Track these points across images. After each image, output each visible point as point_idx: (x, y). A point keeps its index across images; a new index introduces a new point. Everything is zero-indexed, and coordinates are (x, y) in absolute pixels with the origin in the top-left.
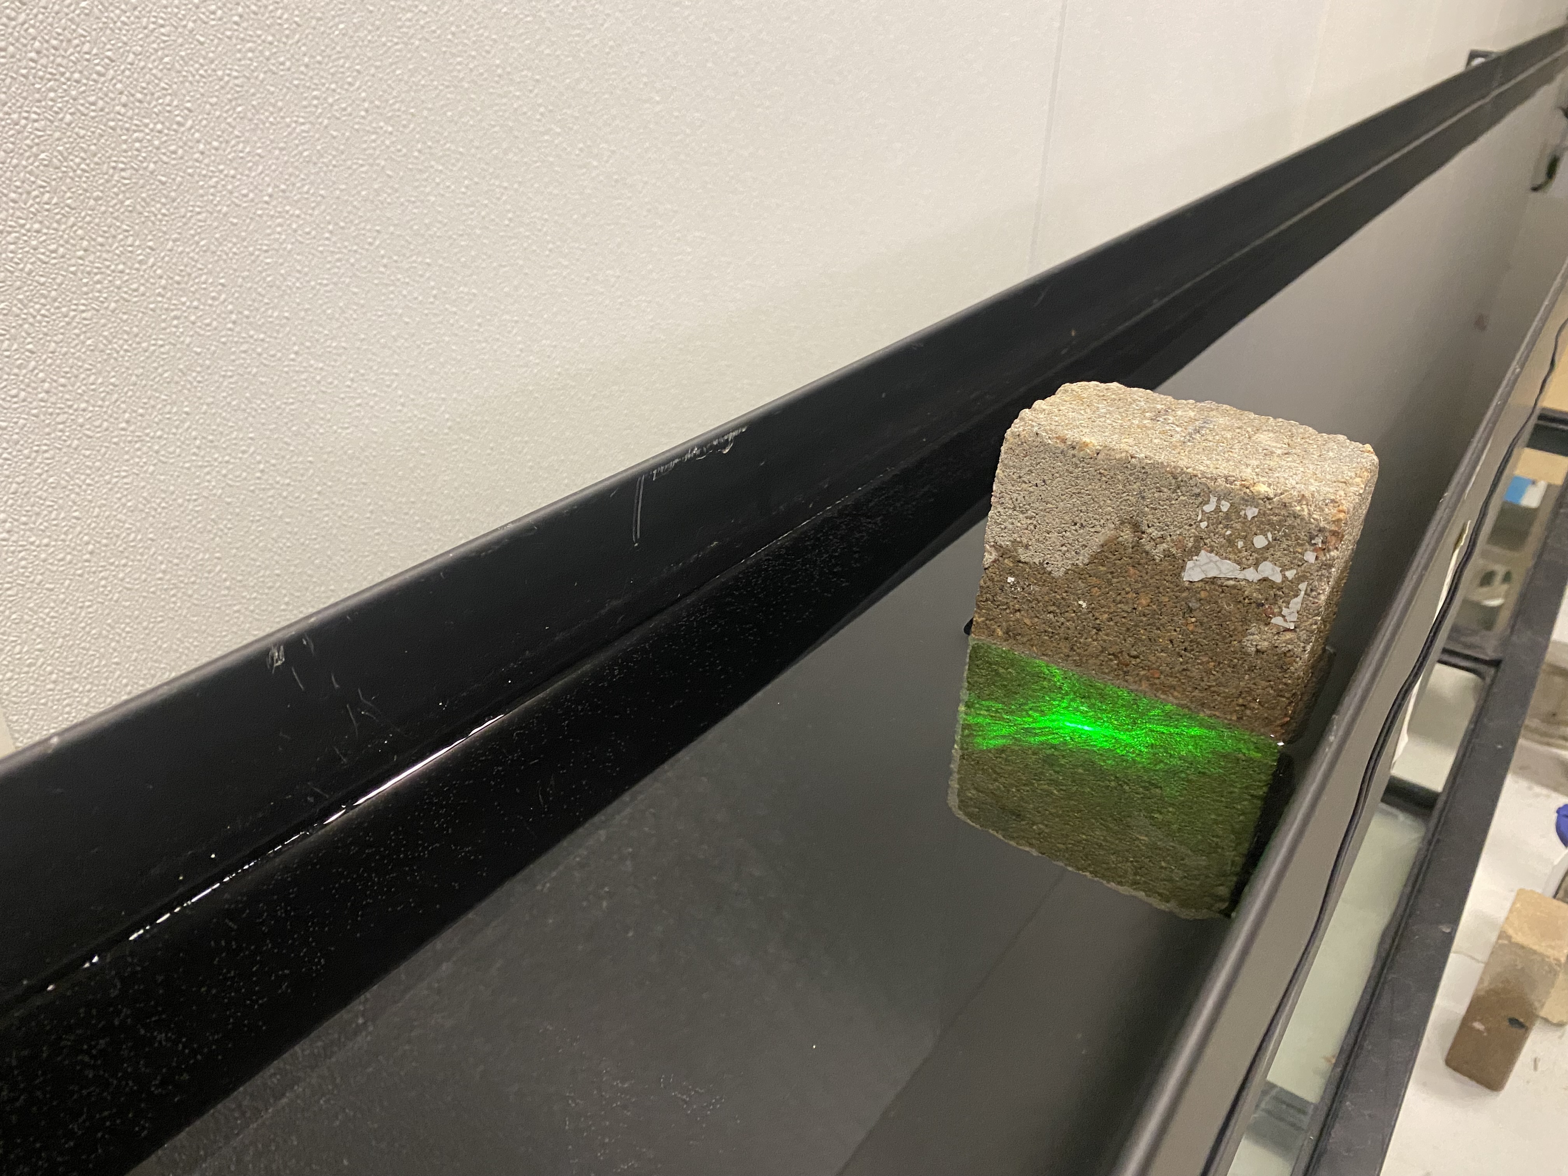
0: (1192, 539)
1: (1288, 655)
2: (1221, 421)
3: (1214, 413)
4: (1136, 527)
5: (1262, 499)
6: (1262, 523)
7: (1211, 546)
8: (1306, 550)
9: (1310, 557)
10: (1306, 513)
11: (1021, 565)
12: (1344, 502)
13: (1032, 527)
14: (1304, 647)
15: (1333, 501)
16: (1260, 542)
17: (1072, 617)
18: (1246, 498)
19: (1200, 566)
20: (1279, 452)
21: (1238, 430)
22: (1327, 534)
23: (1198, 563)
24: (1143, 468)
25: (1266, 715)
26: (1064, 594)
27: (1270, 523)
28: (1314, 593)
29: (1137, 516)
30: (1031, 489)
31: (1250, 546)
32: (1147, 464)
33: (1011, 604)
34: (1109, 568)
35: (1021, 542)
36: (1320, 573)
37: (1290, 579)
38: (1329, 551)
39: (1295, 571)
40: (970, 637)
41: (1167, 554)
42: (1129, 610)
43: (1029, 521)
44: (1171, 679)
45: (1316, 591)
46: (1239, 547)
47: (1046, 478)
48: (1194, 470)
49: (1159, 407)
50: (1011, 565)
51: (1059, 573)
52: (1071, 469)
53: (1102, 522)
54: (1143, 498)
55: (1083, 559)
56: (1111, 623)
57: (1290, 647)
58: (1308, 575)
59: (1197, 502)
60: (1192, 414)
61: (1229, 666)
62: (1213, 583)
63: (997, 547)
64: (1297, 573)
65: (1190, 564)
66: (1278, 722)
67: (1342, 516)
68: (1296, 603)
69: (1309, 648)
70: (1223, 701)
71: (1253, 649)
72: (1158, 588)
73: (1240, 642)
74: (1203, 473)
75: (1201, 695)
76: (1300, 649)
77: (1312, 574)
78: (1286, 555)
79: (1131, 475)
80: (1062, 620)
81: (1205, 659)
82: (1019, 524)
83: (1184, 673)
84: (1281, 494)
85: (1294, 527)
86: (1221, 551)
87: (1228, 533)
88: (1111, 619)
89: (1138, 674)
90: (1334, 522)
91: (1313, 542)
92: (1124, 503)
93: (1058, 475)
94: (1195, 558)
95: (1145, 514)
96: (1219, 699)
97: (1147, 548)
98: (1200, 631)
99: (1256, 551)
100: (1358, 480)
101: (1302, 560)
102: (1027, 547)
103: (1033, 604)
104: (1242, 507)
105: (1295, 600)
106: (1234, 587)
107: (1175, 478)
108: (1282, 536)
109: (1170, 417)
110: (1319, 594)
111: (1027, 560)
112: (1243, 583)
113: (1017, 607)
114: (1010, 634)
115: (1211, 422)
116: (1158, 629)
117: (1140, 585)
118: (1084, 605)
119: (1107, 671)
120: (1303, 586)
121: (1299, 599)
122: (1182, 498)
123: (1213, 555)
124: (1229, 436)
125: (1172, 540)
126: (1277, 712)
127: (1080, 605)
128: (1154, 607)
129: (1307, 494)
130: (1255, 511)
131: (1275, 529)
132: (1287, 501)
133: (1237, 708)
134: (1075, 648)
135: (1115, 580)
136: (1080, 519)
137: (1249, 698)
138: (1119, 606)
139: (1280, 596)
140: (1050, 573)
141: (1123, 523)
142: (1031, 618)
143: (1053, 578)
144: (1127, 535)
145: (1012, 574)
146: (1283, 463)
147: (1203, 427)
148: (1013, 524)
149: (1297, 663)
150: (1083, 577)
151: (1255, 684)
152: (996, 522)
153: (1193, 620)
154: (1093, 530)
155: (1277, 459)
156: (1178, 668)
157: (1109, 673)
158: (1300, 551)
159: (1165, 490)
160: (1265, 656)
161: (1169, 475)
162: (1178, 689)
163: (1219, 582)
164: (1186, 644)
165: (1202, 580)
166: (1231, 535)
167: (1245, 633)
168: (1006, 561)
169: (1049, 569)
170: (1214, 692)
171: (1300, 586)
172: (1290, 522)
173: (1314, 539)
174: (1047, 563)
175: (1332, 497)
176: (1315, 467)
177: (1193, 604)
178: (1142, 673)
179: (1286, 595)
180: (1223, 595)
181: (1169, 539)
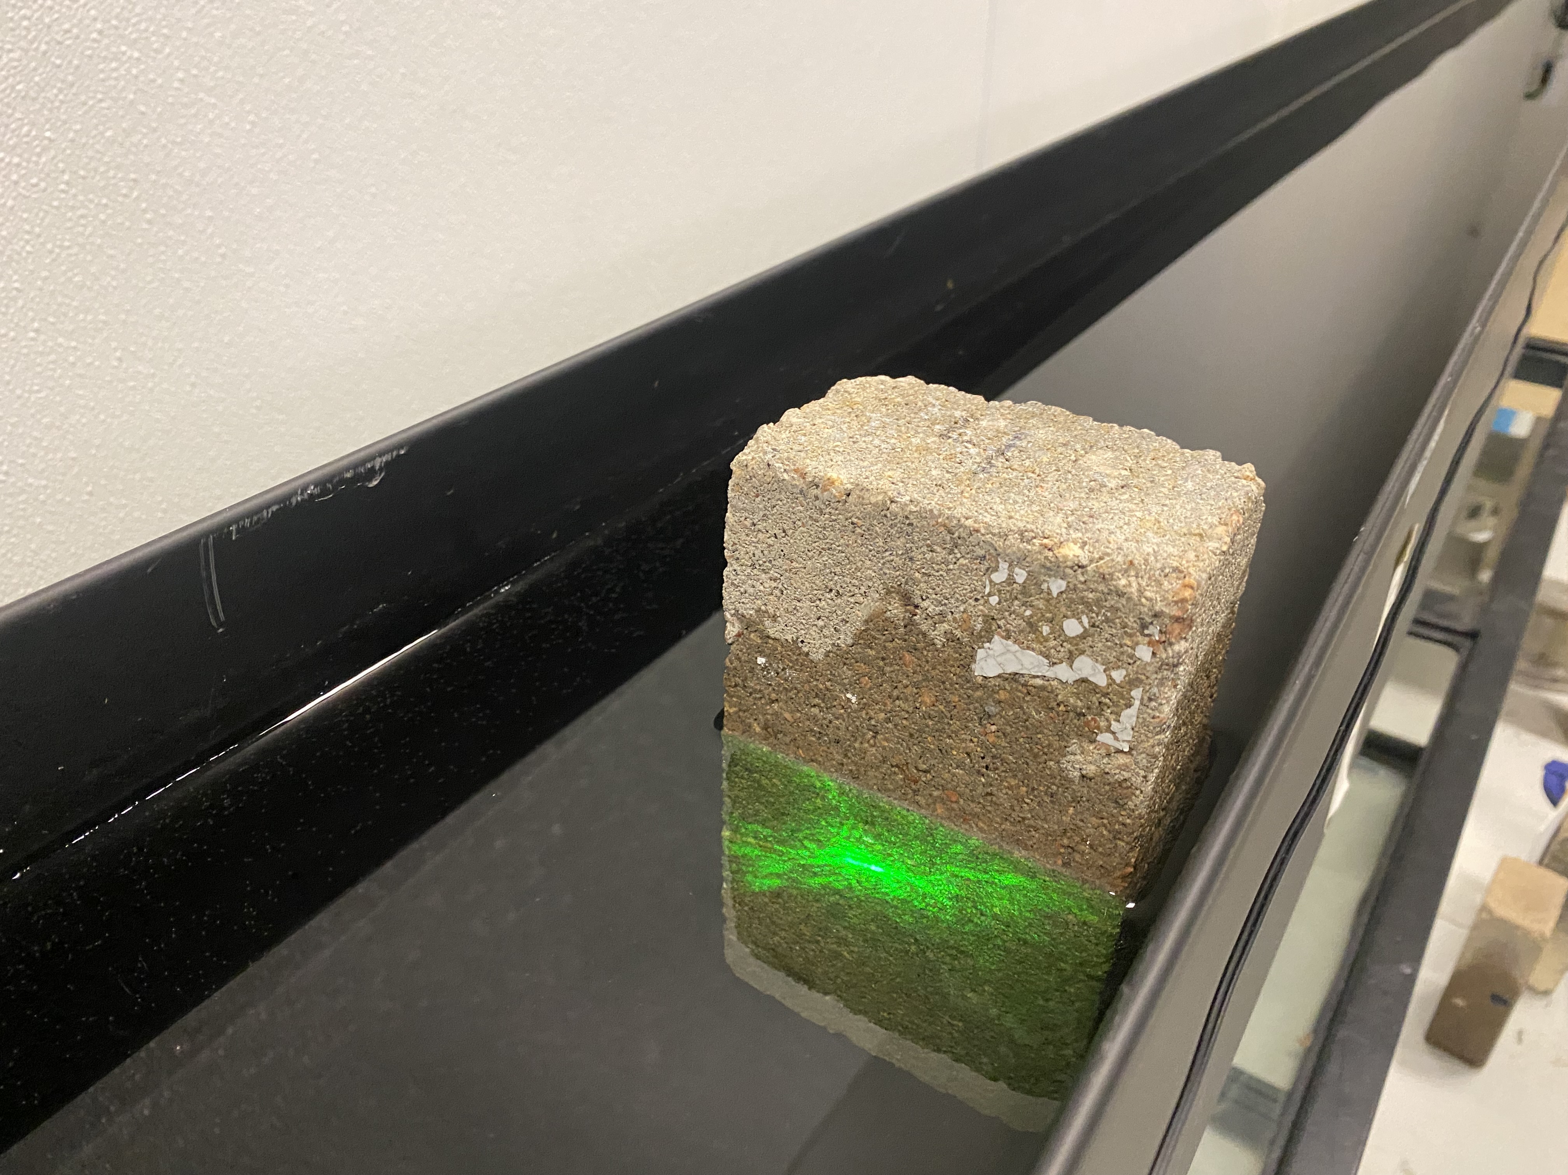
0: (980, 619)
1: (1124, 785)
2: (1041, 434)
3: (1033, 421)
4: (907, 599)
5: (1072, 568)
6: (1072, 601)
7: (1007, 631)
8: (1137, 644)
9: (1144, 653)
10: (1134, 589)
11: (771, 641)
12: (1191, 570)
13: (777, 592)
14: (1145, 777)
15: (1176, 570)
16: (1072, 628)
17: (841, 714)
18: (1048, 565)
19: (994, 657)
20: (1112, 484)
21: (1060, 450)
22: (1167, 621)
23: (991, 652)
24: (907, 518)
25: (1101, 863)
26: (828, 684)
27: (1083, 601)
28: (1153, 704)
29: (906, 583)
30: (770, 541)
31: (1059, 633)
32: (911, 512)
33: (766, 692)
34: (878, 652)
35: (766, 612)
36: (1159, 676)
37: (1118, 682)
38: (1171, 644)
39: (1124, 672)
40: (722, 732)
41: (951, 638)
42: (911, 710)
43: (774, 584)
44: (973, 805)
45: (1155, 700)
46: (1045, 634)
47: (785, 526)
48: (975, 522)
49: (958, 414)
50: (759, 641)
51: (817, 656)
52: (815, 516)
53: (863, 589)
54: (911, 559)
55: (845, 639)
56: (890, 725)
57: (1126, 775)
58: (1143, 677)
59: (983, 568)
60: (1002, 423)
61: (1046, 794)
62: (1016, 681)
63: (741, 617)
64: (1128, 675)
65: (981, 653)
66: (1118, 873)
67: (1187, 593)
68: (1129, 716)
69: (1152, 777)
70: (1043, 839)
71: (1077, 774)
72: (944, 683)
73: (1058, 762)
74: (988, 526)
75: (1013, 829)
76: (1140, 779)
77: (1147, 678)
78: (1109, 648)
79: (891, 526)
80: (830, 716)
81: (1013, 782)
82: (762, 588)
83: (989, 798)
84: (1101, 558)
85: (1117, 610)
86: (1021, 638)
87: (1028, 613)
88: (888, 721)
89: (931, 795)
90: (1176, 603)
91: (1146, 632)
92: (888, 565)
93: (800, 523)
94: (987, 645)
95: (916, 582)
96: (1037, 835)
97: (924, 628)
98: (1003, 744)
99: (1068, 640)
100: (1221, 530)
101: (1132, 656)
102: (774, 618)
103: (792, 694)
104: (1042, 578)
105: (1128, 711)
106: (1043, 688)
107: (950, 532)
108: (1103, 621)
109: (969, 432)
110: (1161, 704)
111: (778, 637)
112: (1055, 683)
113: (774, 696)
114: (771, 731)
115: (1026, 435)
116: (950, 737)
117: (920, 678)
118: (854, 700)
119: (891, 787)
120: (1136, 693)
121: (1132, 711)
122: (962, 561)
123: (1010, 642)
124: (1045, 459)
125: (955, 619)
126: (1116, 860)
127: (849, 700)
128: (941, 707)
129: (1138, 560)
130: (1063, 585)
131: (1092, 611)
132: (1106, 571)
133: (1062, 850)
134: (849, 755)
135: (888, 669)
136: (835, 584)
137: (1077, 839)
138: (897, 702)
139: (1106, 704)
140: (807, 654)
141: (888, 592)
142: (792, 712)
143: (812, 661)
144: (896, 610)
145: (762, 653)
146: (1114, 503)
147: (1010, 446)
148: (753, 587)
149: (1137, 797)
150: (848, 662)
151: (1082, 821)
152: (733, 584)
153: (994, 728)
154: (852, 600)
155: (1105, 497)
156: (980, 790)
157: (894, 791)
158: (1129, 643)
159: (939, 549)
160: (1092, 784)
161: (942, 529)
162: (981, 817)
163: (1022, 680)
164: (988, 760)
165: (999, 676)
166: (1031, 616)
167: (1063, 751)
168: (752, 635)
169: (806, 649)
170: (1029, 826)
171: (1133, 693)
172: (1113, 603)
173: (1147, 628)
174: (802, 642)
175: (1175, 564)
176: (1159, 508)
177: (992, 709)
178: (936, 793)
179: (1116, 705)
180: (1028, 698)
181: (950, 617)
